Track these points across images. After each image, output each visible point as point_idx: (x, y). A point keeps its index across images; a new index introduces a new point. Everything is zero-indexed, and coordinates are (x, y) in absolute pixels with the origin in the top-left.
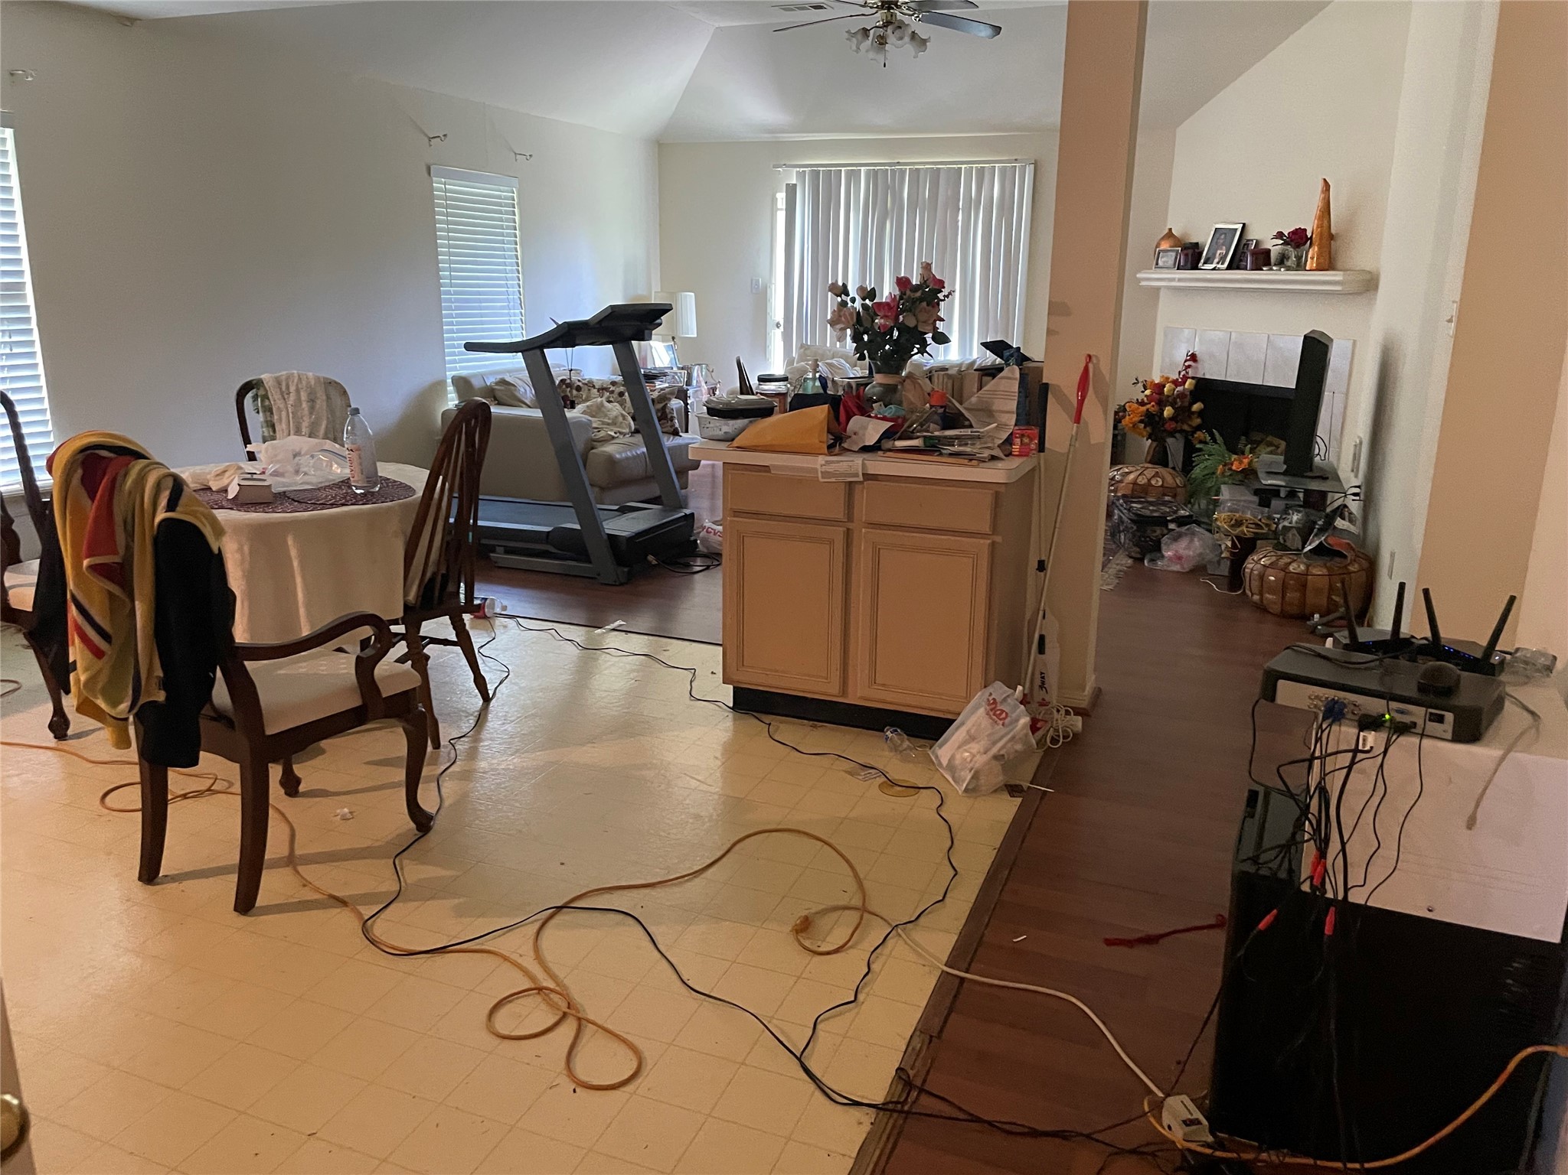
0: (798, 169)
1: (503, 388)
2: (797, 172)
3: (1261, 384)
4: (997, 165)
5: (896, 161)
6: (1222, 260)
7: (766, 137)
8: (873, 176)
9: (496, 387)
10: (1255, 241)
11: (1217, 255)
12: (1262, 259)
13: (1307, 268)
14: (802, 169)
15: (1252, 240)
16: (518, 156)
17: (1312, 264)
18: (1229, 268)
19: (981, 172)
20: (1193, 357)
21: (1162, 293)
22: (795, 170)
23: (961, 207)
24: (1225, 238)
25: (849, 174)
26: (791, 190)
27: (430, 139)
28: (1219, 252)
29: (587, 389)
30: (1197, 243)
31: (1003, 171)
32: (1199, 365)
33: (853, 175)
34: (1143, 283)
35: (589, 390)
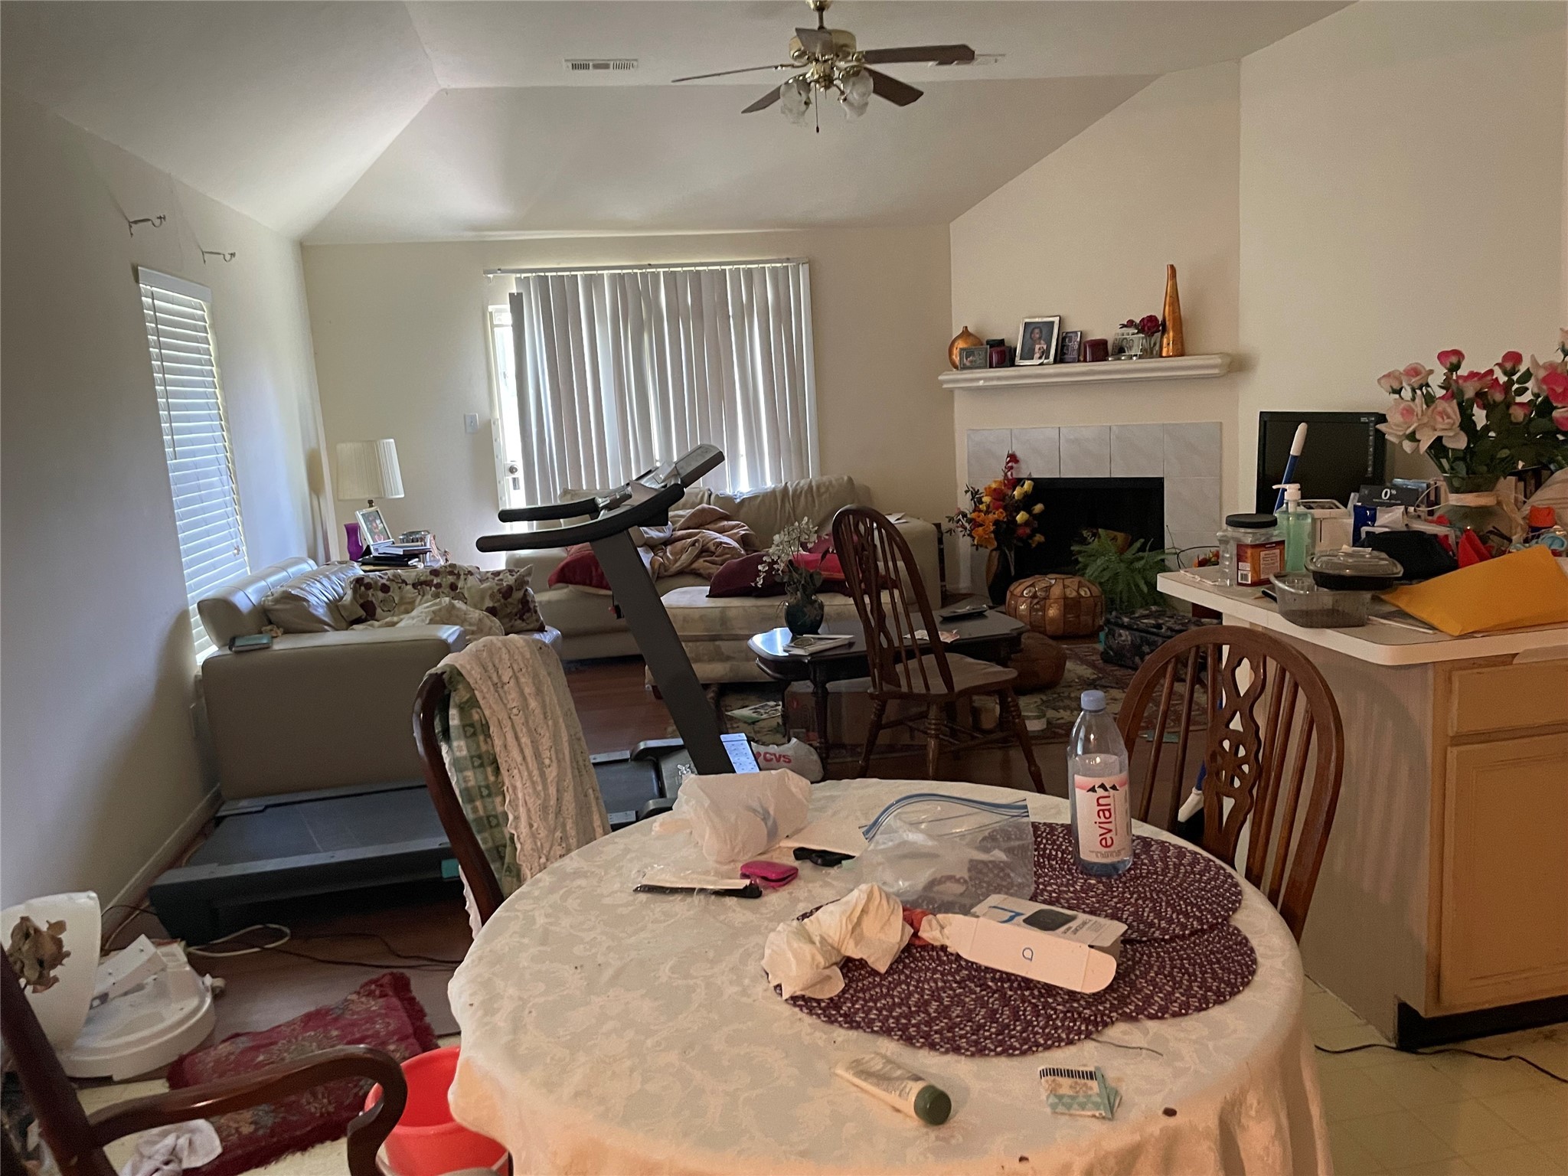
0: (518, 275)
1: (288, 606)
2: (516, 278)
3: (1108, 476)
4: (767, 265)
5: (647, 263)
6: (1045, 353)
7: (469, 235)
8: (618, 281)
9: (278, 607)
10: (1079, 334)
11: (1037, 350)
12: (1099, 350)
13: (1164, 354)
14: (523, 275)
15: (1076, 332)
16: (206, 255)
17: (1168, 351)
18: (1055, 362)
19: (749, 273)
20: (1013, 458)
21: (957, 393)
22: (514, 276)
23: (731, 314)
24: (1041, 332)
25: (588, 280)
26: (516, 302)
27: (131, 224)
28: (1037, 347)
29: (397, 588)
30: (1003, 340)
31: (774, 271)
32: (1022, 465)
33: (593, 282)
34: (945, 386)
35: (400, 588)
